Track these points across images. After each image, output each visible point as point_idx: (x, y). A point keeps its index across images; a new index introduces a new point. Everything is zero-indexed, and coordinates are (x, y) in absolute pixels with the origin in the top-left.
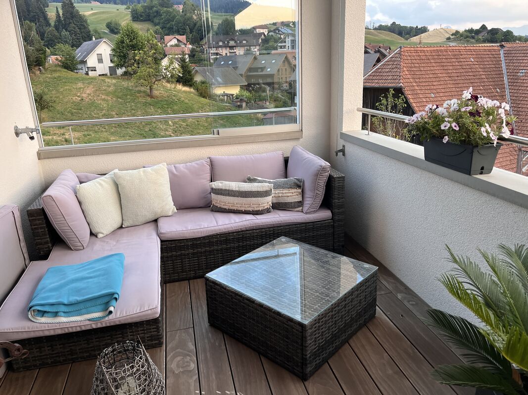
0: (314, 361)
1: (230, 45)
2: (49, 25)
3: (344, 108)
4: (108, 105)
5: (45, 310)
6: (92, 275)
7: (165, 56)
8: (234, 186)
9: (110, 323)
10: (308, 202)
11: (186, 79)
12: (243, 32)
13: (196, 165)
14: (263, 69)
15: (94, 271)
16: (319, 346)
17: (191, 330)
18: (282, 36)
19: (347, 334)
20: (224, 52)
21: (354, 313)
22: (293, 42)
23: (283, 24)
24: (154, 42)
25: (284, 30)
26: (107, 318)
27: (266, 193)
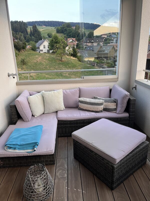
0: (117, 182)
1: (92, 42)
2: (27, 34)
3: (137, 69)
4: (46, 64)
5: (11, 147)
6: (30, 134)
7: (67, 46)
8: (88, 100)
9: (34, 154)
10: (119, 109)
11: (74, 55)
12: (97, 37)
13: (73, 91)
14: (104, 51)
15: (31, 132)
16: (120, 176)
17: (67, 159)
18: (112, 38)
19: (133, 171)
20: (89, 44)
21: (137, 162)
22: (117, 40)
23: (113, 33)
24: (64, 41)
25: (113, 36)
26: (33, 152)
27: (101, 104)
